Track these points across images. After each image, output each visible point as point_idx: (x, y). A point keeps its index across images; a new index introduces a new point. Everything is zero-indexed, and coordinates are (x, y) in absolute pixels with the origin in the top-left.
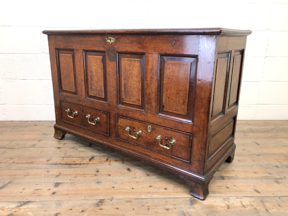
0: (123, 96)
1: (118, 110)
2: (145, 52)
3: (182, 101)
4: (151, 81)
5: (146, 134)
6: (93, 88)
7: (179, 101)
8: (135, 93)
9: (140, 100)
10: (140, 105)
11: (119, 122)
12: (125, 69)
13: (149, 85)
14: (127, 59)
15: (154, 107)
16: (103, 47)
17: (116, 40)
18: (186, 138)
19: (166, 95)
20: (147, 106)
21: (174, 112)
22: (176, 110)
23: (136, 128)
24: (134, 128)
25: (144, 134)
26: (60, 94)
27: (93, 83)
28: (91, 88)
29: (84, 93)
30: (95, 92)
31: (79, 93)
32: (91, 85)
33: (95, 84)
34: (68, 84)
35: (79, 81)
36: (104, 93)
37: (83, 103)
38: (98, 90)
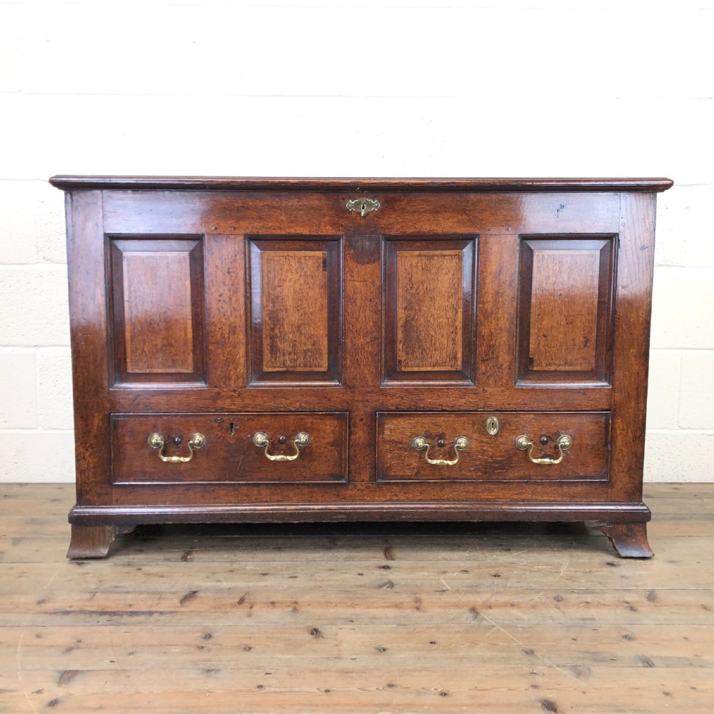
0: (401, 355)
1: (381, 398)
2: (478, 232)
3: (581, 338)
4: (496, 302)
5: (482, 442)
6: (281, 346)
7: (574, 340)
8: (442, 340)
9: (460, 355)
10: (459, 368)
11: (387, 432)
12: (411, 280)
13: (492, 313)
14: (417, 253)
15: (505, 365)
16: (333, 225)
17: (381, 205)
18: (597, 423)
19: (539, 330)
20: (482, 368)
21: (562, 368)
22: (566, 364)
23: (448, 433)
24: (441, 436)
25: (474, 444)
26: (111, 389)
27: (280, 333)
28: (273, 349)
29: (241, 369)
30: (287, 358)
31: (216, 373)
32: (272, 338)
33: (291, 336)
34: (157, 351)
35: (222, 333)
36: (325, 357)
37: (233, 400)
38: (305, 351)
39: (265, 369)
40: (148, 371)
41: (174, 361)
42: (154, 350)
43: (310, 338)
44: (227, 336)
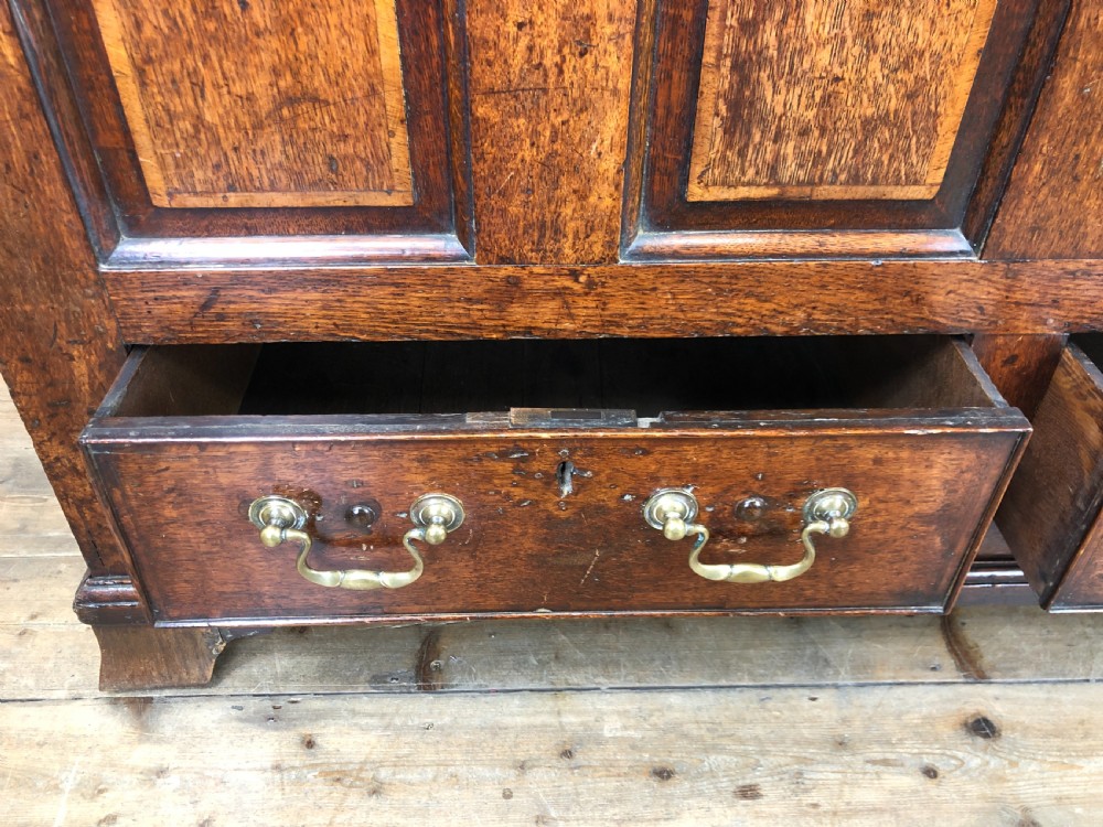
26: (103, 268)
27: (782, 44)
28: (741, 113)
29: (604, 198)
30: (789, 149)
31: (504, 212)
32: (743, 68)
33: (824, 57)
34: (258, 126)
35: (530, 49)
36: (944, 147)
37: (566, 305)
38: (866, 122)
39: (696, 193)
40: (234, 200)
41: (331, 161)
42: (246, 120)
43: (906, 64)
44: (550, 60)
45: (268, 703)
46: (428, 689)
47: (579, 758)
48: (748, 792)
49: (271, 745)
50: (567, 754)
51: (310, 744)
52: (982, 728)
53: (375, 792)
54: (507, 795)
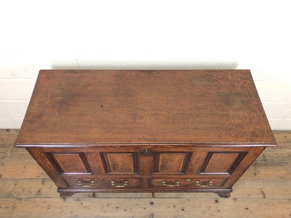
18: (222, 180)
23: (174, 181)
24: (171, 181)
25: (182, 182)
45: (77, 199)
46: (94, 197)
47: (109, 206)
48: (126, 210)
49: (78, 203)
50: (108, 205)
51: (82, 203)
52: (152, 203)
53: (88, 209)
54: (101, 210)
